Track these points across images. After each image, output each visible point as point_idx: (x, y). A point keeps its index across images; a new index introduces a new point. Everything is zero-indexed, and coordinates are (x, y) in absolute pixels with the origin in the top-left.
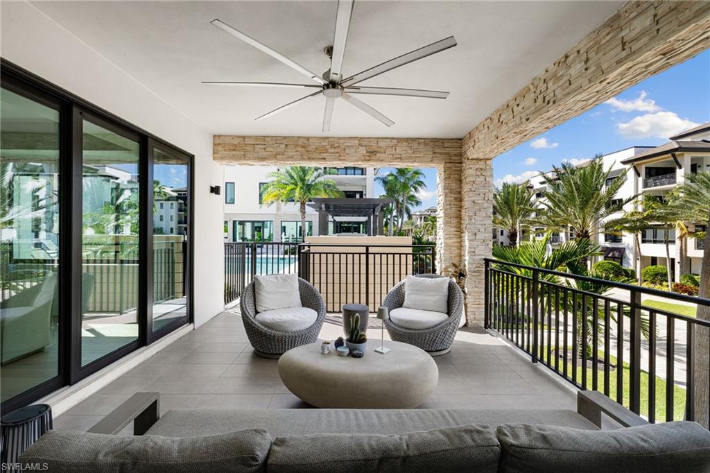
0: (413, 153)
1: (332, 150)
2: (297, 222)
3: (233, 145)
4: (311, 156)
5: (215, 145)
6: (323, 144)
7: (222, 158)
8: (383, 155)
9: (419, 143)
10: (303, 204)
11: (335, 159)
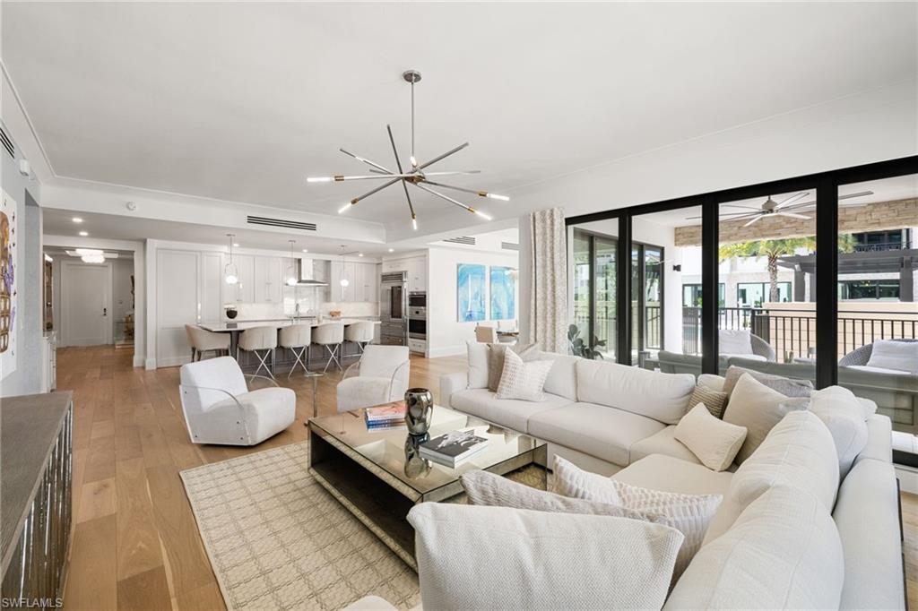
0: (898, 216)
1: (789, 226)
2: (764, 284)
3: (691, 233)
4: (764, 233)
5: (676, 235)
6: (777, 221)
7: (682, 244)
8: (854, 223)
9: (907, 205)
10: (772, 259)
11: (792, 233)
